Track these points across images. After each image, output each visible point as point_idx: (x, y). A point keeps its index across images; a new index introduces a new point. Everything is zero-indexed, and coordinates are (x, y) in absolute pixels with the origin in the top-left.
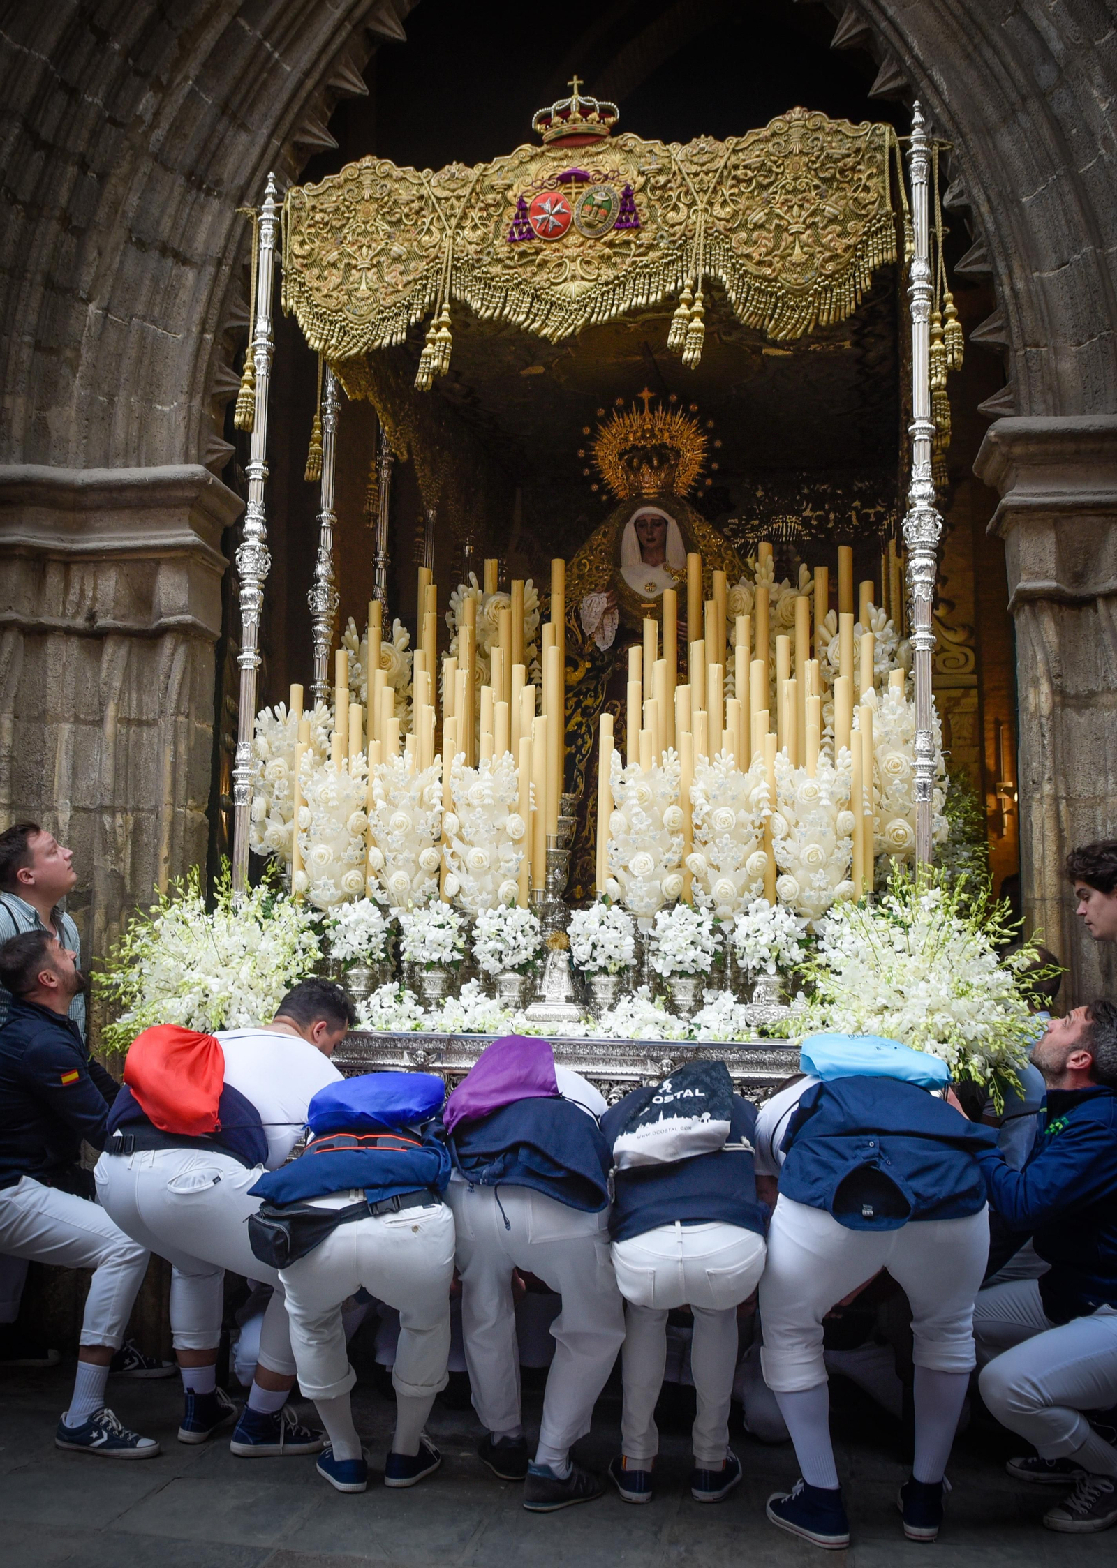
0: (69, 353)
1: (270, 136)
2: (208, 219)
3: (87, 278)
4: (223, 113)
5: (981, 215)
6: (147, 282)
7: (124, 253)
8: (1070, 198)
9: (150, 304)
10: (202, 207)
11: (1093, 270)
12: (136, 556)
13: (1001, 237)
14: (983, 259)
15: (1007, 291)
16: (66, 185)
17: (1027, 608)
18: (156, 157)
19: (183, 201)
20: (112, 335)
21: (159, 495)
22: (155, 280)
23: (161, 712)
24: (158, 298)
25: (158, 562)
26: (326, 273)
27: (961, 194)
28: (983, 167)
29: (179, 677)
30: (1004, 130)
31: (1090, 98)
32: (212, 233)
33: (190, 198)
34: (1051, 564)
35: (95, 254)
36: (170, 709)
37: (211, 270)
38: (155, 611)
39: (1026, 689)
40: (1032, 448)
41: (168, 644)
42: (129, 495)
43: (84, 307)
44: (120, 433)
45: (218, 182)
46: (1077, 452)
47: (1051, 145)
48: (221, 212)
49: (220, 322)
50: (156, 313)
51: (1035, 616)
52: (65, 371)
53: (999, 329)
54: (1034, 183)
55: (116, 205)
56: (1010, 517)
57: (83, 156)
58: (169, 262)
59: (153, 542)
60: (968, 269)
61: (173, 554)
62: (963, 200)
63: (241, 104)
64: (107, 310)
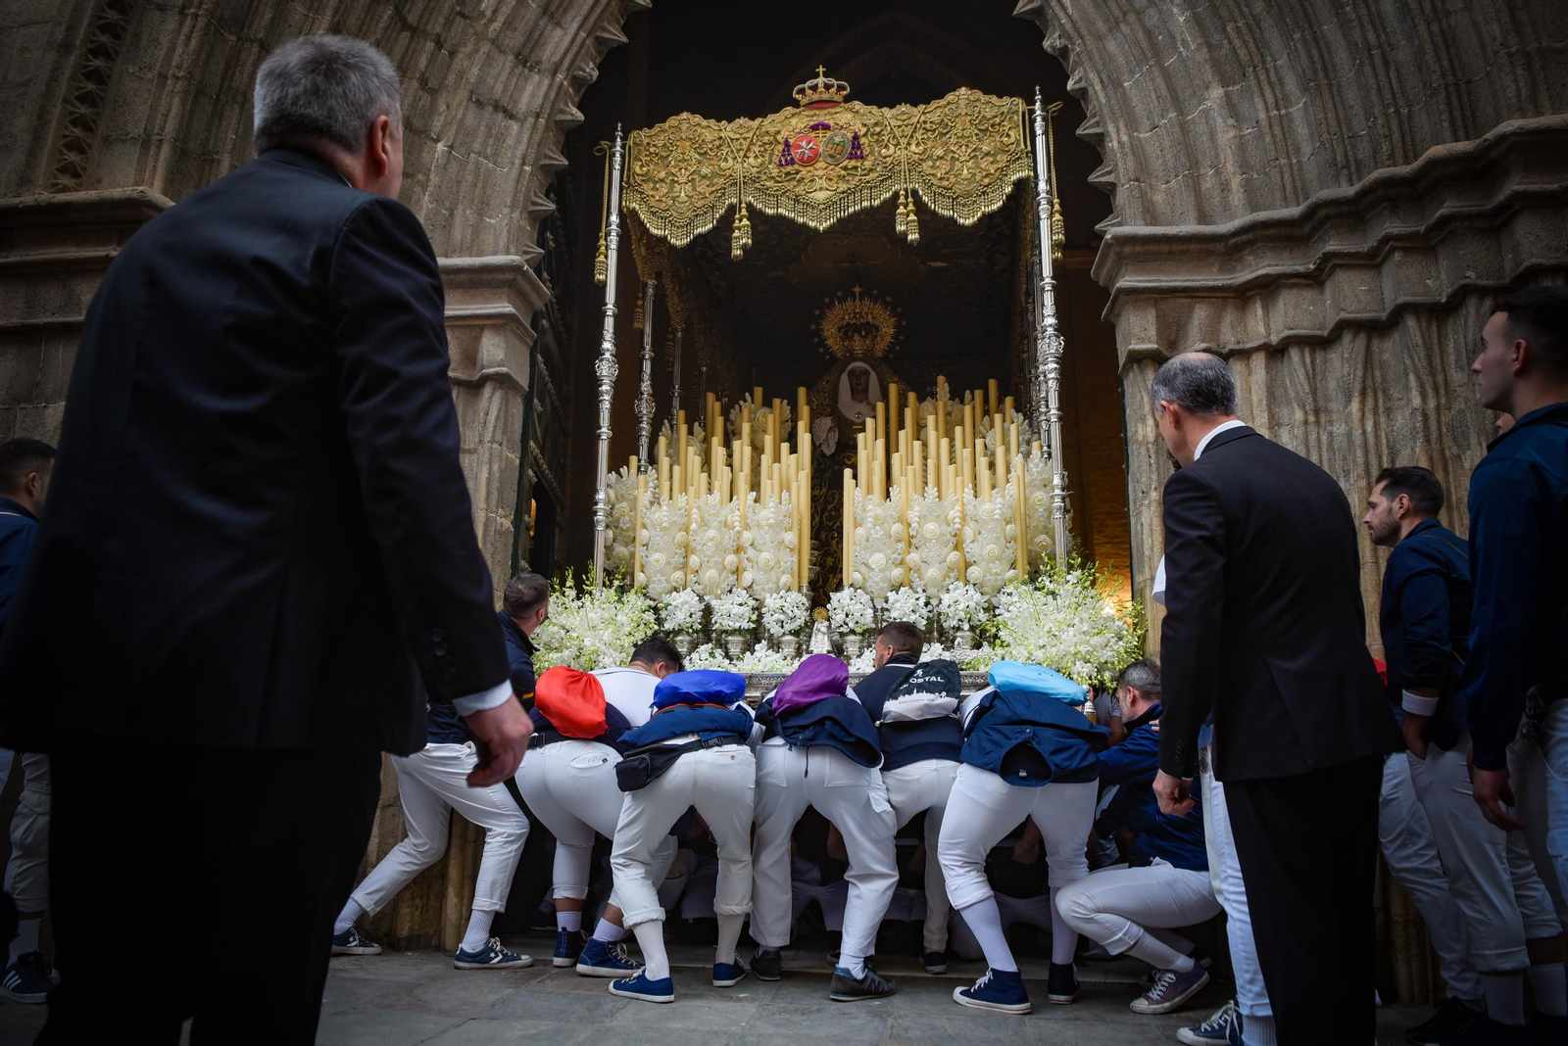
0: (420, 177)
1: (580, 28)
2: (530, 88)
3: (437, 123)
4: (544, 13)
5: (1095, 93)
6: (483, 128)
7: (466, 109)
8: (1159, 80)
9: (485, 144)
10: (526, 79)
11: (1177, 129)
12: (465, 323)
13: (1110, 106)
14: (1097, 124)
15: (1115, 143)
16: (425, 55)
17: (1135, 366)
18: (493, 42)
19: (512, 72)
20: (454, 167)
21: (485, 277)
22: (489, 128)
23: (480, 441)
24: (491, 141)
25: (482, 328)
26: (658, 186)
27: (1080, 80)
28: (1097, 58)
29: (495, 414)
30: (1110, 37)
31: (1172, 13)
32: (533, 96)
33: (517, 72)
34: (1152, 332)
35: (444, 107)
36: (488, 437)
37: (531, 120)
38: (478, 366)
39: (1135, 426)
40: (1138, 248)
41: (487, 390)
42: (462, 277)
43: (434, 145)
44: (457, 236)
45: (539, 62)
46: (1170, 253)
47: (1145, 44)
48: (540, 82)
49: (536, 160)
50: (489, 152)
51: (1142, 371)
52: (417, 189)
53: (1110, 173)
54: (1132, 72)
55: (461, 74)
56: (1122, 298)
57: (439, 36)
58: (500, 116)
59: (479, 312)
60: (1086, 132)
61: (494, 321)
62: (1082, 84)
63: (558, 9)
64: (451, 147)
